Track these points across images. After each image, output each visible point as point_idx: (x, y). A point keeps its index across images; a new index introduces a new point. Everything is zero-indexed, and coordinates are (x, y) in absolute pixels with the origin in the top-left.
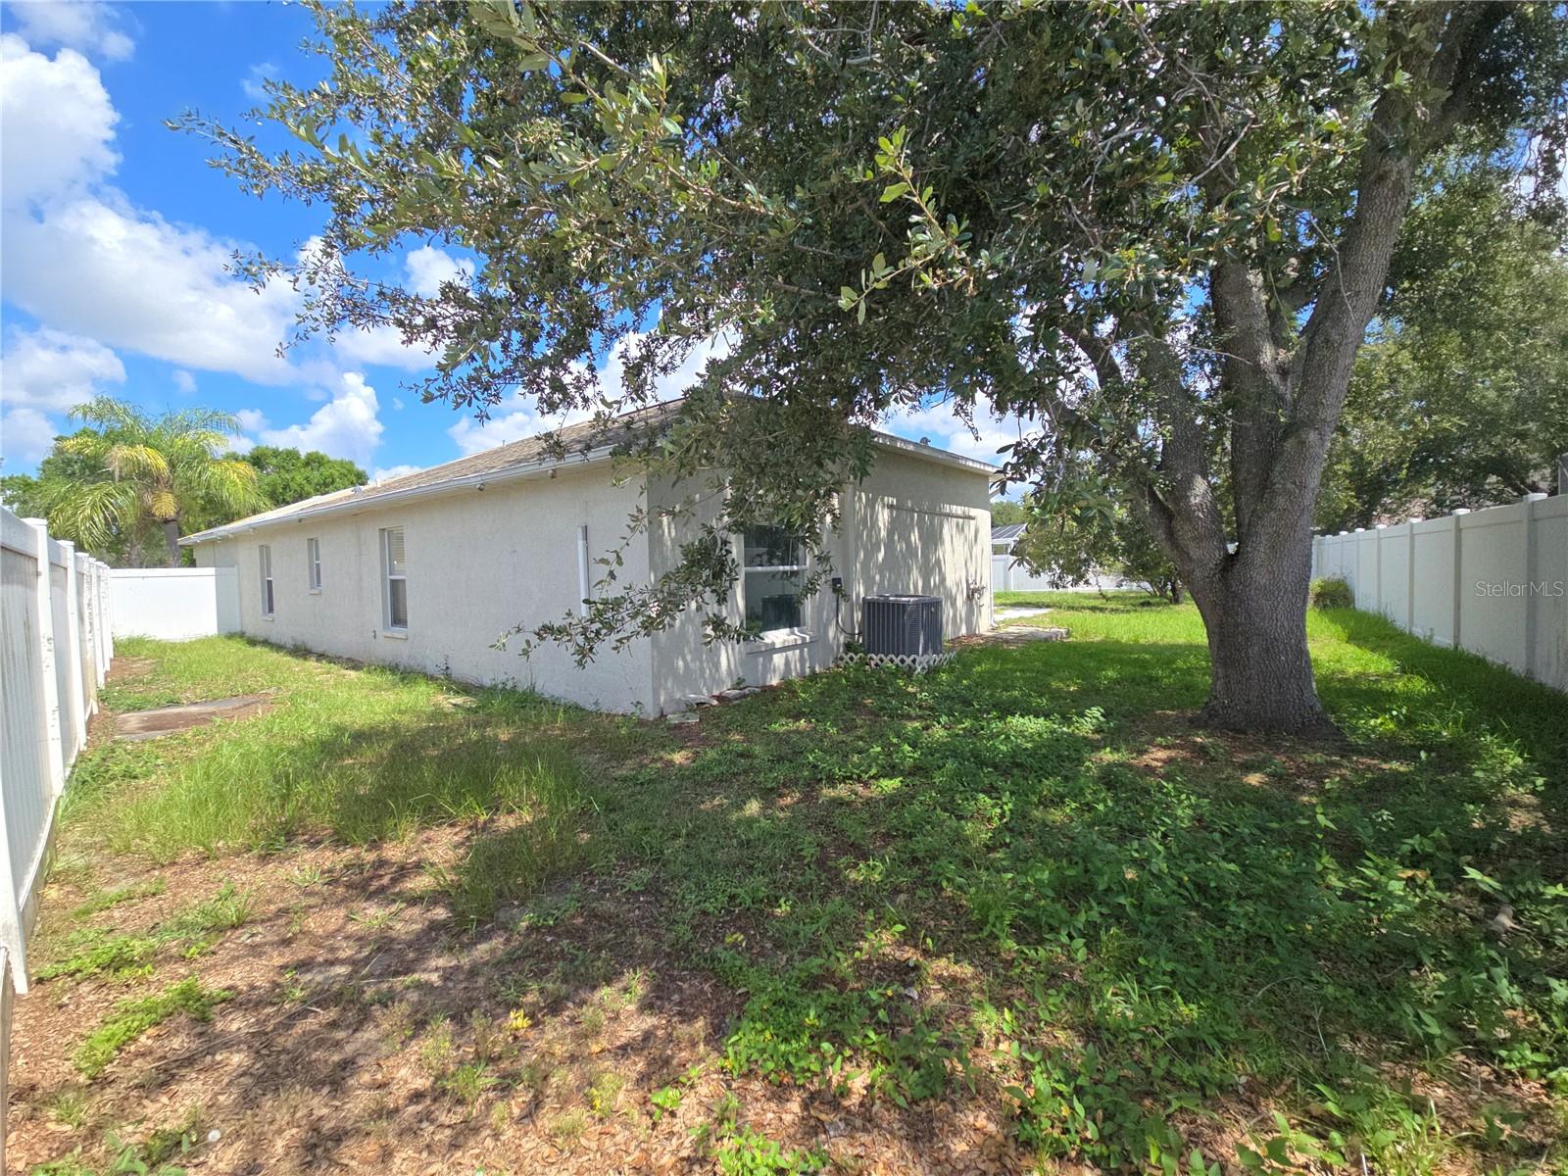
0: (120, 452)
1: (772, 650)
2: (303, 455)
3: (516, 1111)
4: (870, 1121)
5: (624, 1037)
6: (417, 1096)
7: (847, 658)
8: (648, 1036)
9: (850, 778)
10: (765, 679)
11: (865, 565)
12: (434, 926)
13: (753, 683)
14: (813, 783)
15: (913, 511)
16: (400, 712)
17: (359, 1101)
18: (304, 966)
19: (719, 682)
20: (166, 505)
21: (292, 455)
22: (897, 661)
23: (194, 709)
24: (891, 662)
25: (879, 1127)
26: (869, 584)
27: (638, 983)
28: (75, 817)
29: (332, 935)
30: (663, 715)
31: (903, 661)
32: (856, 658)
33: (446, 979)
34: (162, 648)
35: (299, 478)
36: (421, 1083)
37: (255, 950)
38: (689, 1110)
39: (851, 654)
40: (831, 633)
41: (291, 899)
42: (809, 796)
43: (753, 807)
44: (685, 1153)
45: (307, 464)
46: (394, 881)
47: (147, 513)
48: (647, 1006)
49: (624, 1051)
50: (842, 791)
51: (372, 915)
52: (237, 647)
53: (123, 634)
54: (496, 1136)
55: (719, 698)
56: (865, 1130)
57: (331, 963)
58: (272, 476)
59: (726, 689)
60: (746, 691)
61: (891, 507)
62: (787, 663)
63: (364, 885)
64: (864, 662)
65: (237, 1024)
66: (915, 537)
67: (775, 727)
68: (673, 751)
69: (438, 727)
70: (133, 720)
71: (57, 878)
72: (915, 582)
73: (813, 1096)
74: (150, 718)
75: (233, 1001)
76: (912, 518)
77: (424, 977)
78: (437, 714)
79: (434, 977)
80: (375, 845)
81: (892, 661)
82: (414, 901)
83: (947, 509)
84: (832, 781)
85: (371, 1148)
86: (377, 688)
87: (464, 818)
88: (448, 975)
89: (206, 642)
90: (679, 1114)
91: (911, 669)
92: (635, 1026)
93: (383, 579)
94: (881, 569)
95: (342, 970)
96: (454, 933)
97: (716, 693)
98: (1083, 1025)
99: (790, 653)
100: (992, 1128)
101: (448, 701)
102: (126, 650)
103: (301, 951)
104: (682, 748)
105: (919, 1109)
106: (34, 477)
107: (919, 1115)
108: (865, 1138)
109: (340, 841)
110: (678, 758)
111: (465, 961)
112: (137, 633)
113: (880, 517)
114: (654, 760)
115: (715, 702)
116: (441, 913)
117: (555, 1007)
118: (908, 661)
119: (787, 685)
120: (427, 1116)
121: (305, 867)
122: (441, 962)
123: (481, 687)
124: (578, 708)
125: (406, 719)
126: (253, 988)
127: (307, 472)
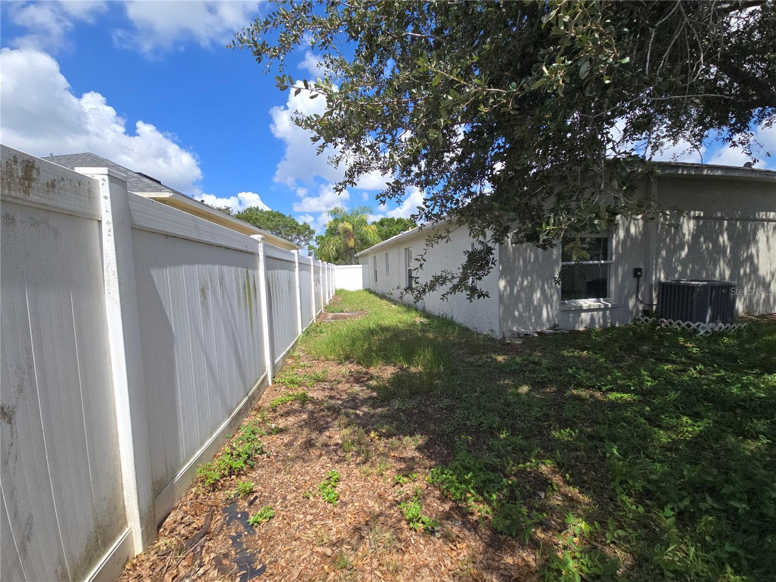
0: (341, 225)
1: (580, 310)
2: (396, 219)
3: (358, 461)
4: (474, 529)
5: (405, 455)
6: (337, 444)
7: (643, 320)
8: (413, 458)
9: (593, 387)
10: (574, 326)
11: (668, 260)
12: (371, 398)
13: (565, 327)
14: (566, 386)
15: (724, 219)
16: (400, 322)
17: (323, 438)
18: (331, 397)
19: (542, 324)
20: (351, 243)
21: (393, 219)
22: (684, 325)
23: (346, 314)
24: (677, 325)
25: (476, 532)
26: (669, 272)
27: (420, 439)
28: (304, 341)
29: (342, 391)
30: (504, 338)
31: (689, 326)
32: (651, 320)
33: (364, 415)
34: (347, 292)
35: (394, 229)
36: (340, 441)
37: (323, 389)
38: (408, 488)
39: (646, 318)
40: (631, 303)
41: (339, 378)
42: (560, 391)
43: (524, 389)
44: (397, 499)
45: (397, 223)
46: (367, 380)
47: (347, 246)
48: (419, 449)
49: (401, 460)
50: (583, 393)
51: (357, 388)
52: (367, 294)
53: (338, 288)
54: (348, 465)
55: (538, 333)
56: (469, 530)
57: (338, 399)
58: (385, 229)
59: (545, 329)
60: (558, 332)
61: (697, 218)
62: (592, 318)
63: (358, 379)
64: (656, 324)
65: (310, 407)
66: (724, 239)
67: (565, 353)
68: (499, 355)
69: (410, 329)
70: (330, 315)
71: (291, 357)
72: (723, 271)
73: (458, 508)
74: (335, 316)
75: (313, 401)
76: (721, 225)
77: (358, 412)
78: (414, 324)
79: (361, 413)
80: (368, 367)
81: (679, 324)
82: (369, 387)
83: (763, 215)
84: (578, 386)
85: (318, 453)
86: (399, 312)
87: (399, 364)
88: (365, 414)
89: (359, 291)
90: (404, 487)
91: (696, 331)
92: (410, 453)
93: (406, 269)
94: (684, 263)
95: (340, 402)
96: (374, 402)
97: (539, 330)
98: (640, 556)
99: (595, 313)
100: (533, 564)
101: (419, 320)
102: (339, 293)
103: (334, 393)
104: (504, 354)
105: (501, 537)
106: (324, 235)
107: (500, 539)
108: (467, 533)
109: (359, 363)
110: (500, 358)
111: (372, 411)
112: (342, 288)
113: (685, 227)
114: (488, 358)
115: (536, 335)
116: (375, 394)
117: (388, 436)
118: (694, 326)
119: (589, 331)
120: (335, 451)
121: (346, 369)
122: (366, 410)
123: (435, 316)
124: (468, 329)
125: (400, 325)
126: (317, 399)
127: (397, 226)
